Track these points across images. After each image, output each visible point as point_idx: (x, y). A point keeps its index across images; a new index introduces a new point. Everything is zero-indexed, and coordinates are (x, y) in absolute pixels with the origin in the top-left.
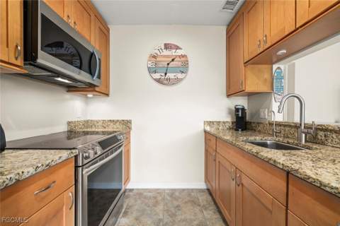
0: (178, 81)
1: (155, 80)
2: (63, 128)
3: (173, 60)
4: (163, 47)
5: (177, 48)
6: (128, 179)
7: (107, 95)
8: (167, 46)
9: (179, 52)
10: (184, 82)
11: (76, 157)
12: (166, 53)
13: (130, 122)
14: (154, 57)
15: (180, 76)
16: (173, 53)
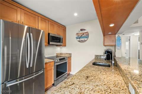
0: (85, 41)
1: (78, 41)
2: (55, 55)
3: (83, 34)
4: (80, 30)
5: (85, 30)
6: (70, 70)
7: (65, 46)
8: (81, 30)
9: (85, 31)
10: (87, 41)
11: (54, 61)
12: (81, 32)
13: (71, 54)
14: (78, 34)
15: (86, 39)
16: (83, 32)
